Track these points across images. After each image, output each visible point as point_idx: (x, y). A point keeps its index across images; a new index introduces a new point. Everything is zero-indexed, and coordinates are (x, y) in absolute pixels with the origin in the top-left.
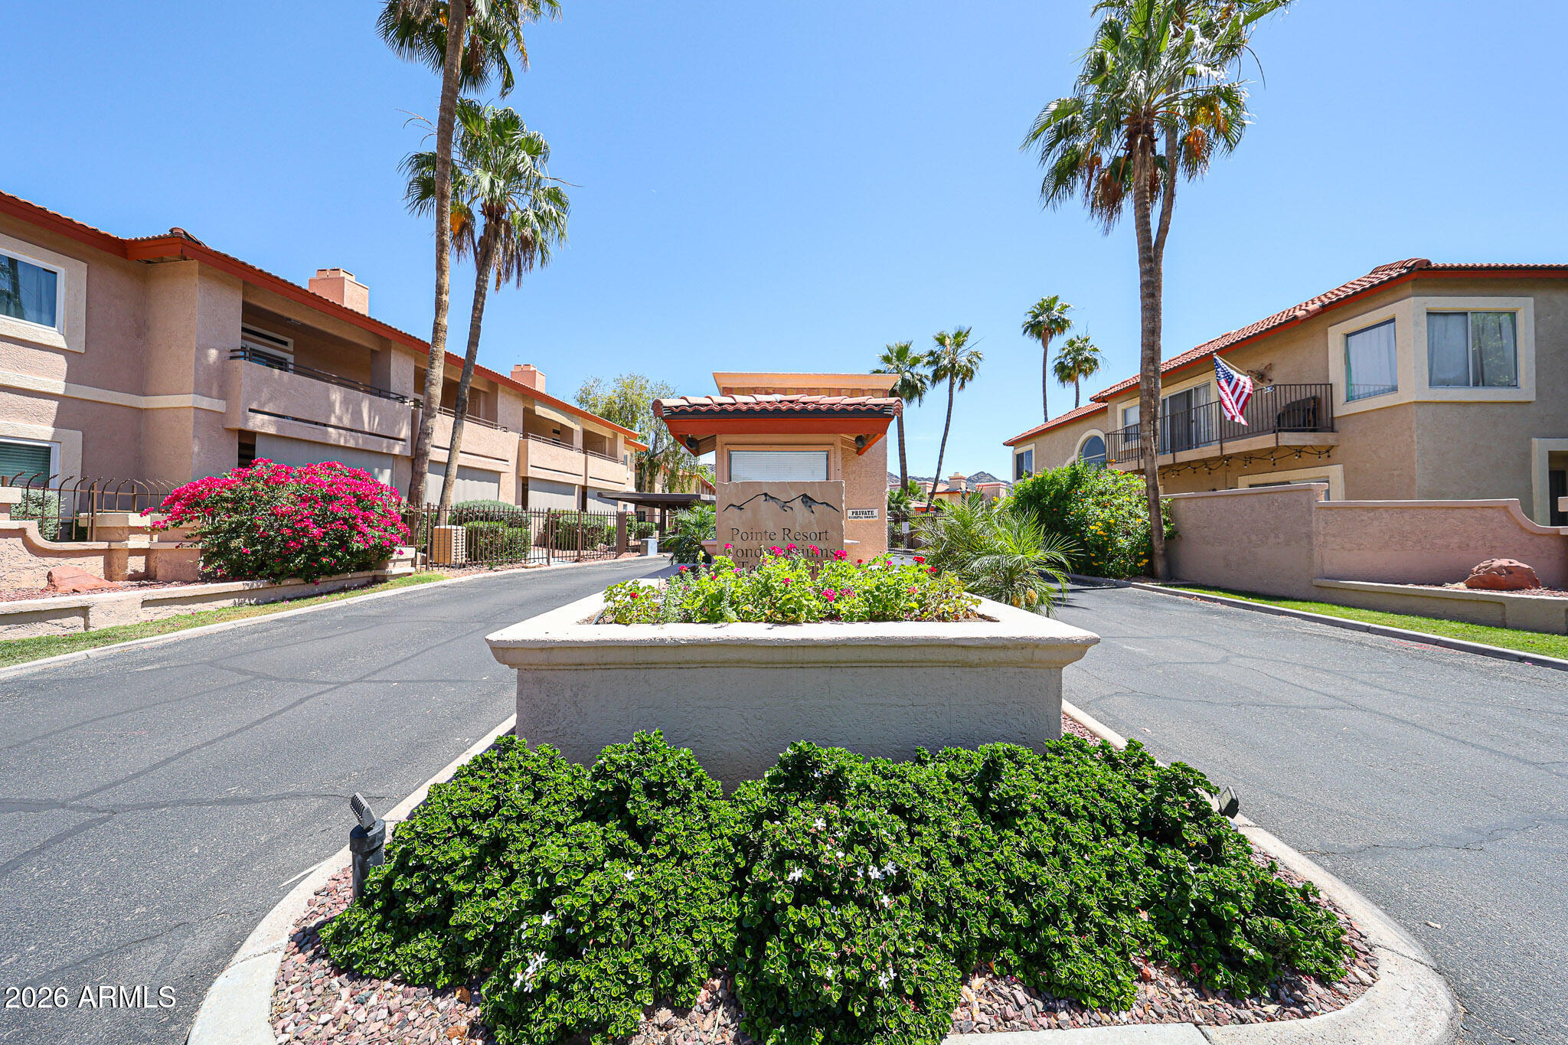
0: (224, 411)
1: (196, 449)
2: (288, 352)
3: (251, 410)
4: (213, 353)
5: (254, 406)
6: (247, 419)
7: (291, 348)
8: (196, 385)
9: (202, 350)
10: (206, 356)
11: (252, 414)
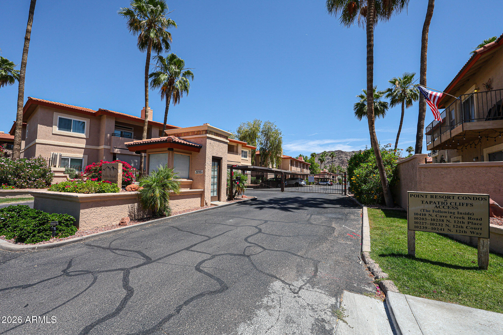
0: (110, 148)
1: (104, 158)
2: (132, 131)
3: (114, 148)
4: (109, 135)
5: (115, 147)
6: (113, 150)
7: (133, 130)
8: (105, 143)
9: (106, 135)
10: (107, 136)
11: (114, 149)
